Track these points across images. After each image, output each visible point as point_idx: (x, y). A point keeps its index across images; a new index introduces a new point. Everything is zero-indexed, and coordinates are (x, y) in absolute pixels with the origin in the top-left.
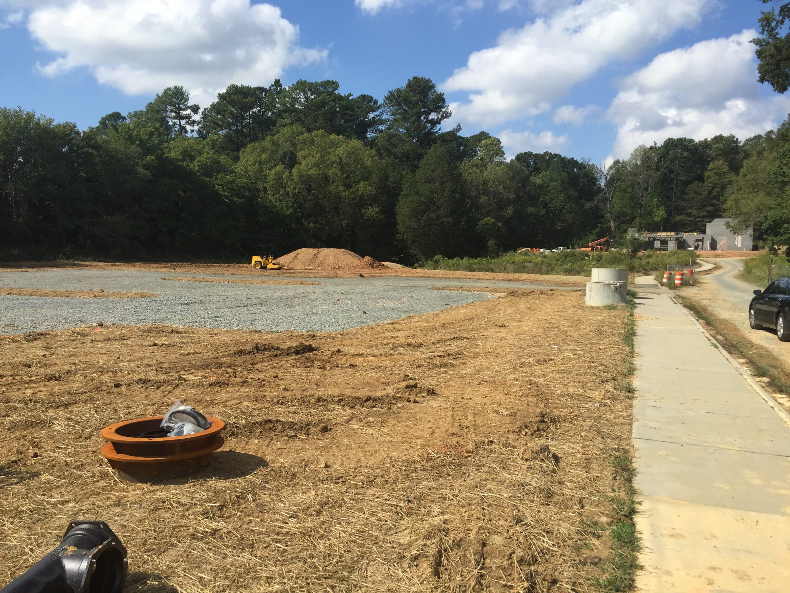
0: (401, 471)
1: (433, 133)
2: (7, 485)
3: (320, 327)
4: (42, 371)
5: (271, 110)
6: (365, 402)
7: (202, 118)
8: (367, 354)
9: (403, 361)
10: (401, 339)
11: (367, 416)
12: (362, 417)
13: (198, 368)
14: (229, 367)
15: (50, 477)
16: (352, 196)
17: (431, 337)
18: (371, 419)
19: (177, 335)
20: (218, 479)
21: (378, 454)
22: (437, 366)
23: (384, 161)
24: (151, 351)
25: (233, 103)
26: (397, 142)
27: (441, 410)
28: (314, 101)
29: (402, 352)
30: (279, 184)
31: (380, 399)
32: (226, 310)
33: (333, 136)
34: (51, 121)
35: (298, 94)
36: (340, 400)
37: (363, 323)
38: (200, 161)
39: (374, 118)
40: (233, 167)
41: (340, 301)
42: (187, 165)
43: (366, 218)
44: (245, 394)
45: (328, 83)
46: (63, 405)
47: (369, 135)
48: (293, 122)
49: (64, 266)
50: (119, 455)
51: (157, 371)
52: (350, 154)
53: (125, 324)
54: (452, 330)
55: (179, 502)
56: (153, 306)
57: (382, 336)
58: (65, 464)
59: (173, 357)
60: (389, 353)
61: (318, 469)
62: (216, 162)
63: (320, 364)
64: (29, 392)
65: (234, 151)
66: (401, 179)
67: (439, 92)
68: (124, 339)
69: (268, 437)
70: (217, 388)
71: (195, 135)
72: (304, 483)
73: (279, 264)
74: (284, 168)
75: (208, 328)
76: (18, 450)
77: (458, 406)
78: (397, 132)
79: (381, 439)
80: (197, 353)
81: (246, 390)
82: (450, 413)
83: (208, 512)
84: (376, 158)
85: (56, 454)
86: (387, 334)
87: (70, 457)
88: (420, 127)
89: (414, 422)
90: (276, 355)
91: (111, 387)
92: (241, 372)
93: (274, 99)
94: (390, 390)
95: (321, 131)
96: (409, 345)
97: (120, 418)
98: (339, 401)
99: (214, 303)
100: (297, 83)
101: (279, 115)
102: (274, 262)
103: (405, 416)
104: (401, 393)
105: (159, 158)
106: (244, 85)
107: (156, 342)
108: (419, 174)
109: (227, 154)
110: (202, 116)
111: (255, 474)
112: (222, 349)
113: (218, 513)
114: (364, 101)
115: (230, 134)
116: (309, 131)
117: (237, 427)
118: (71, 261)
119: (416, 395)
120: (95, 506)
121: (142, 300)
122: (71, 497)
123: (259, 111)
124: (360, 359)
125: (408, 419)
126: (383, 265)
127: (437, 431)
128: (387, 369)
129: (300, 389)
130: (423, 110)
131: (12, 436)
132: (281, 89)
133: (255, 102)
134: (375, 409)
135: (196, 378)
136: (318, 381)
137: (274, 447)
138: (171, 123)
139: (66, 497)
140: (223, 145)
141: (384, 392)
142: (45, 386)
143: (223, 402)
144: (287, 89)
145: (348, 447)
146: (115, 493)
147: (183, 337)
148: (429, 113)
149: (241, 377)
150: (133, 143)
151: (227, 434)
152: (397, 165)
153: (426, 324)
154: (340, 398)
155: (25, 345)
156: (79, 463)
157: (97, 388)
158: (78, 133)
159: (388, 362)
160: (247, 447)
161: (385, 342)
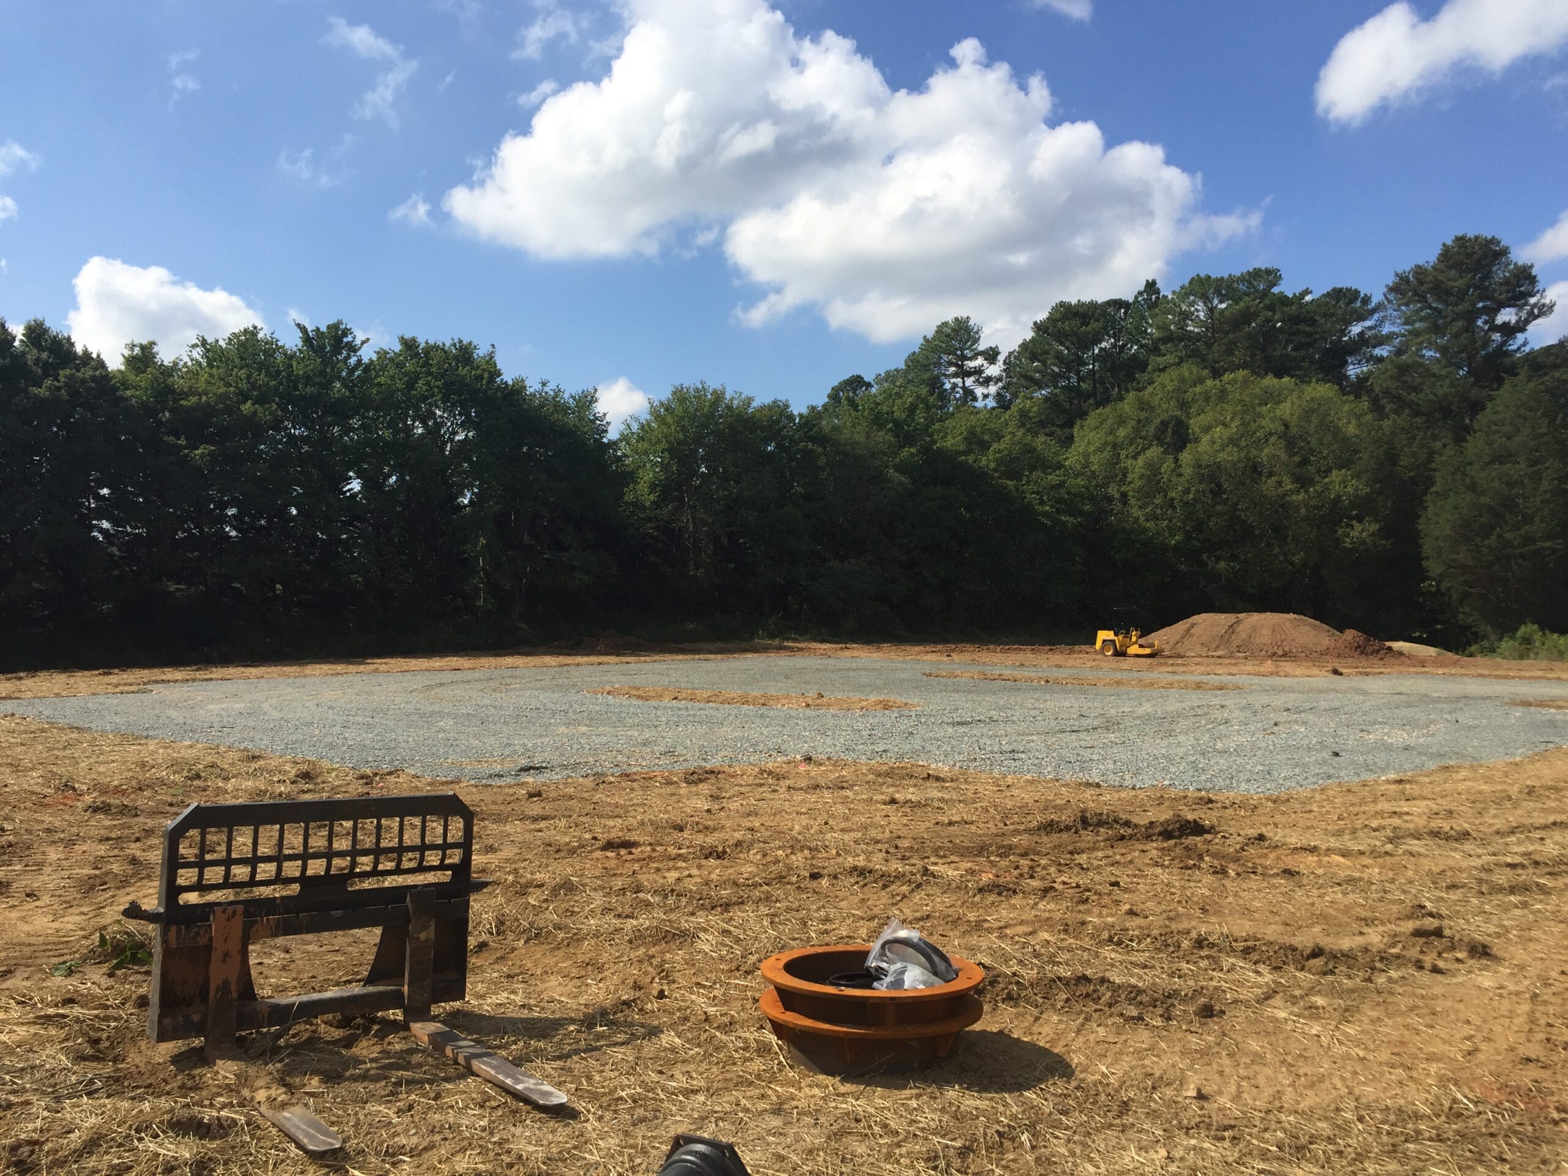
0: (1379, 1132)
1: (1507, 354)
2: (608, 1046)
3: (1228, 782)
4: (700, 839)
5: (1137, 342)
6: (1308, 959)
7: (1005, 370)
8: (1328, 850)
9: (1416, 872)
10: (1417, 820)
11: (1311, 991)
12: (1297, 993)
13: (964, 852)
14: (1024, 855)
15: (677, 1040)
16: (1313, 502)
17: (1495, 816)
18: (1320, 1001)
19: (938, 784)
20: (967, 1089)
21: (1327, 1084)
22: (1500, 889)
23: (1386, 424)
24: (884, 814)
25: (1060, 336)
26: (1419, 380)
27: (1501, 996)
28: (1227, 313)
29: (1416, 849)
30: (1153, 483)
31: (1347, 957)
32: (1035, 738)
33: (1270, 381)
34: (750, 400)
35: (1192, 304)
36: (1248, 948)
37: (1329, 777)
38: (999, 451)
39: (1361, 334)
40: (1060, 458)
41: (1281, 727)
42: (975, 461)
43: (1347, 545)
44: (1047, 915)
45: (1257, 274)
46: (721, 906)
47: (1353, 371)
48: (1182, 360)
49: (764, 649)
50: (788, 1013)
51: (888, 852)
52: (1307, 414)
53: (849, 758)
54: (1553, 804)
55: (885, 1126)
56: (904, 725)
57: (1371, 808)
58: (704, 1018)
59: (922, 827)
60: (1383, 850)
61: (1179, 1099)
62: (1030, 450)
63: (1216, 863)
64: (672, 876)
65: (1062, 427)
66: (1430, 458)
67: (1520, 263)
68: (843, 788)
69: (1082, 1011)
70: (992, 898)
71: (991, 403)
72: (1145, 1127)
73: (1152, 646)
74: (1164, 452)
75: (996, 773)
76: (635, 982)
77: (1549, 990)
78: (1417, 359)
79: (1338, 1050)
80: (966, 823)
81: (1049, 907)
82: (1526, 1007)
83: (936, 1158)
84: (1369, 417)
85: (693, 997)
86: (1384, 806)
87: (716, 1005)
88: (1475, 342)
89: (1428, 1020)
90: (1122, 838)
91: (805, 878)
92: (1044, 868)
93: (1143, 318)
94: (1374, 937)
95: (1242, 373)
96: (1435, 834)
97: (809, 939)
98: (1247, 951)
99: (1014, 722)
100: (1191, 283)
101: (1155, 350)
102: (1142, 641)
103: (1403, 1003)
104: (1400, 945)
105: (926, 450)
106: (1083, 300)
107: (897, 796)
108: (1474, 446)
109: (1051, 434)
110: (1003, 367)
111: (1041, 1089)
112: (1016, 818)
113: (957, 1162)
114: (1338, 301)
115: (1056, 395)
116: (1216, 374)
117: (1018, 983)
118: (777, 642)
119: (1439, 954)
120: (739, 1108)
121: (884, 714)
122: (702, 1084)
123: (1114, 346)
124: (1310, 858)
125: (1412, 1009)
126: (1390, 648)
127: (1483, 1046)
128: (1374, 887)
129: (1165, 915)
130: (1480, 305)
131: (632, 956)
132: (1158, 298)
133: (1105, 328)
134: (1330, 978)
135: (956, 873)
136: (1208, 901)
137: (1092, 1037)
138: (948, 386)
139: (695, 1082)
140: (1043, 417)
141: (1360, 940)
142: (699, 867)
143: (1000, 928)
144: (1170, 297)
145: (1258, 1059)
146: (778, 1088)
147: (947, 788)
148: (1497, 311)
149: (1043, 879)
150: (881, 427)
151: (997, 995)
152: (1418, 429)
153: (1485, 787)
154: (1249, 944)
155: (684, 789)
156: (726, 1020)
157: (781, 878)
158: (791, 417)
159: (1377, 870)
160: (1035, 1029)
161: (1374, 824)
